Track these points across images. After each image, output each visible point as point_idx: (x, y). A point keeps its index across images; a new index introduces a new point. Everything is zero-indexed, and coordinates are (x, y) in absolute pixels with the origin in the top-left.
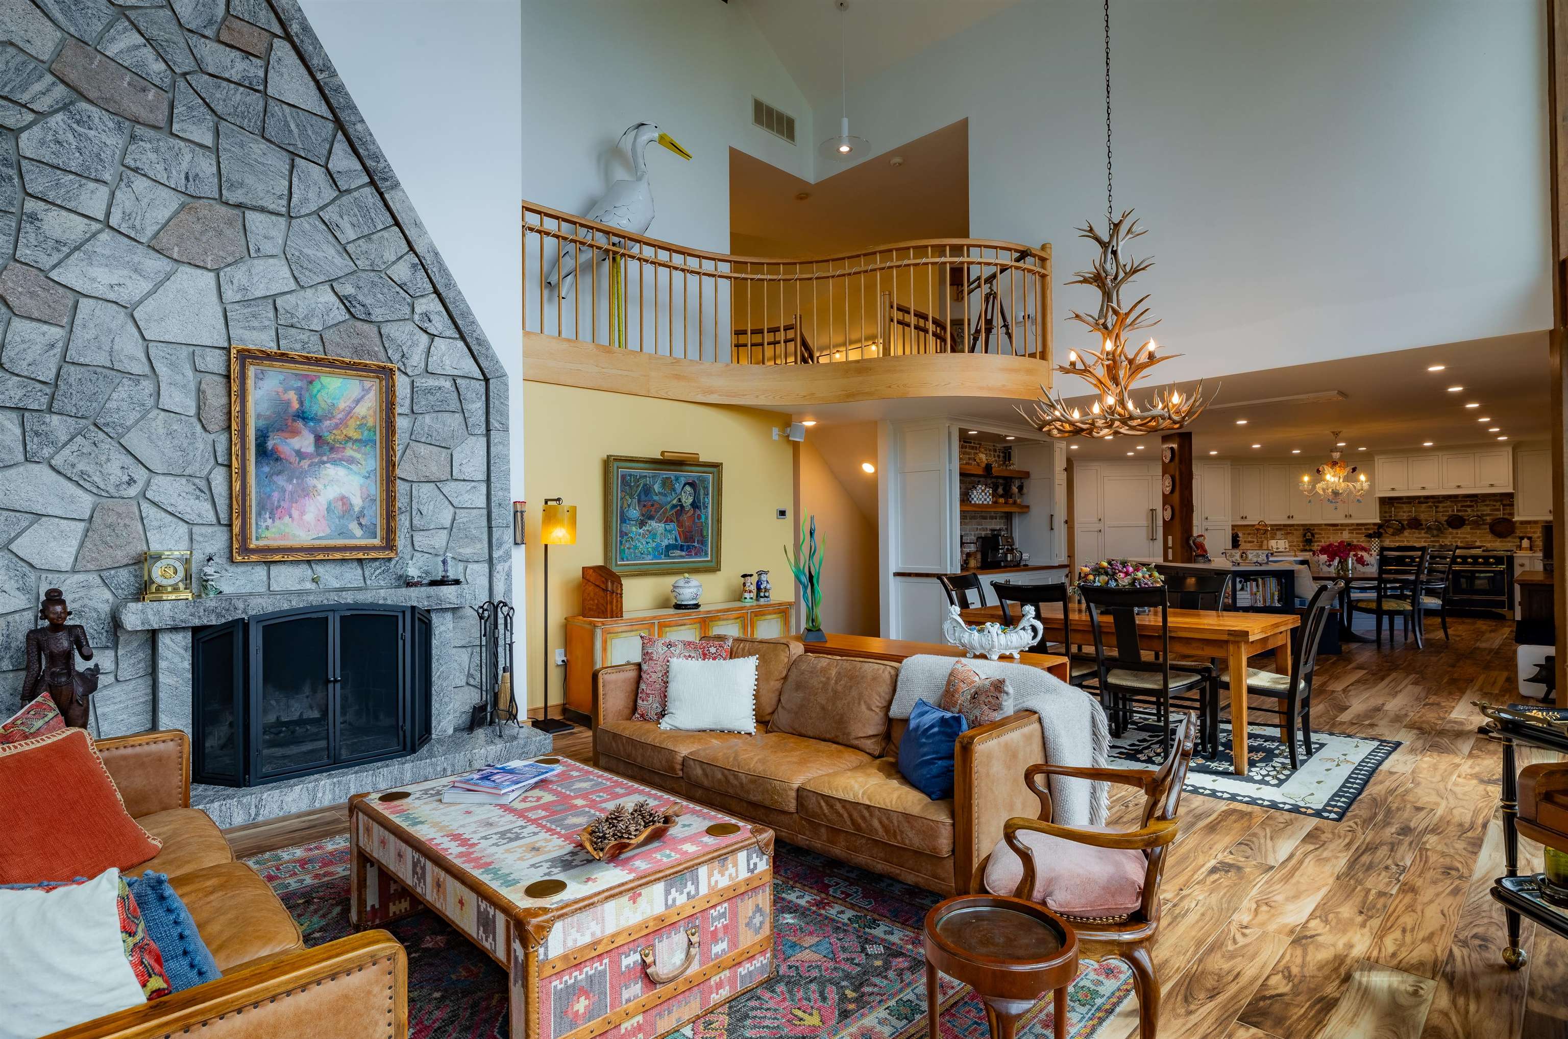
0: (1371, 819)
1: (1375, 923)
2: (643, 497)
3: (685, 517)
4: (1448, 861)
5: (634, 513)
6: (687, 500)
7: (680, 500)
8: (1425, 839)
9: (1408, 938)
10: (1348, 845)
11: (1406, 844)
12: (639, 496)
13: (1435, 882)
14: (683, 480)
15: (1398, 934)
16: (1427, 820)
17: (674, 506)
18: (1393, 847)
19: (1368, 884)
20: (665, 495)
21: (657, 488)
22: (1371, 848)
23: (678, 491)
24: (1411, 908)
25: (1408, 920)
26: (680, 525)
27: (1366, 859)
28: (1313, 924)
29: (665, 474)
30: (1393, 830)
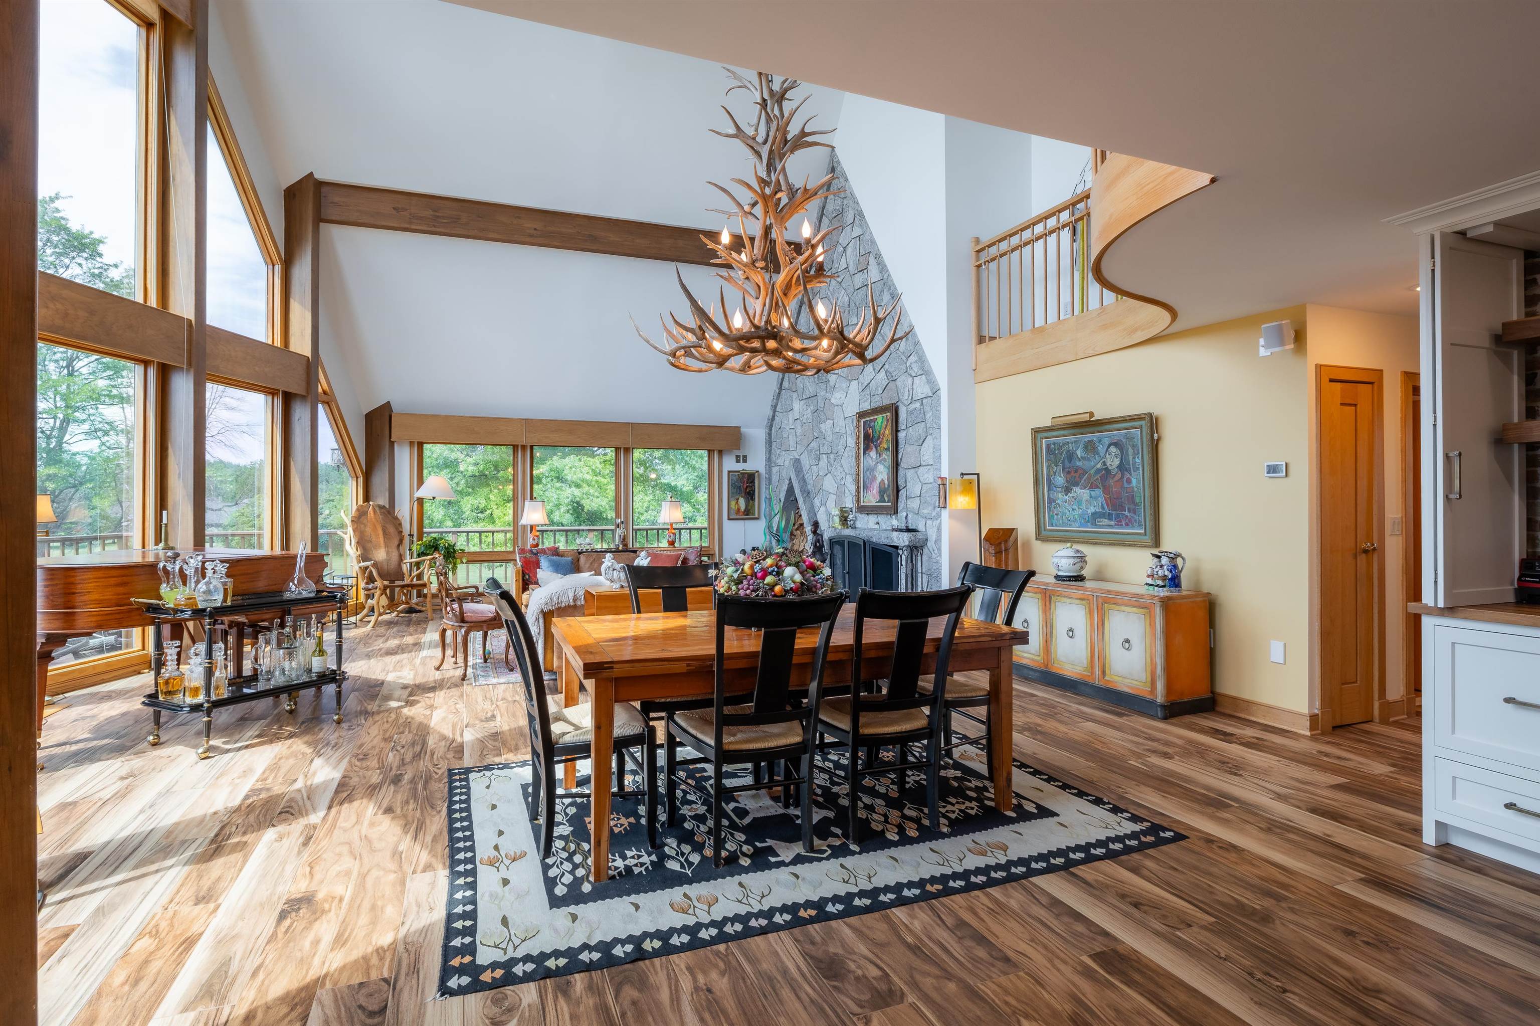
0: (426, 783)
1: (401, 721)
2: (1067, 464)
3: (1111, 482)
4: (365, 764)
5: (1060, 480)
6: (1113, 462)
7: (1104, 463)
8: (381, 777)
9: (385, 720)
10: (432, 754)
11: (394, 768)
12: (1063, 463)
13: (374, 747)
14: (1107, 441)
15: (390, 720)
16: (380, 799)
17: (1098, 471)
18: (403, 763)
19: (411, 735)
20: (1089, 460)
21: (1079, 453)
22: (417, 756)
23: (1102, 454)
24: (385, 731)
25: (386, 726)
26: (1106, 490)
27: (418, 748)
28: (429, 712)
29: (1086, 437)
30: (406, 777)
